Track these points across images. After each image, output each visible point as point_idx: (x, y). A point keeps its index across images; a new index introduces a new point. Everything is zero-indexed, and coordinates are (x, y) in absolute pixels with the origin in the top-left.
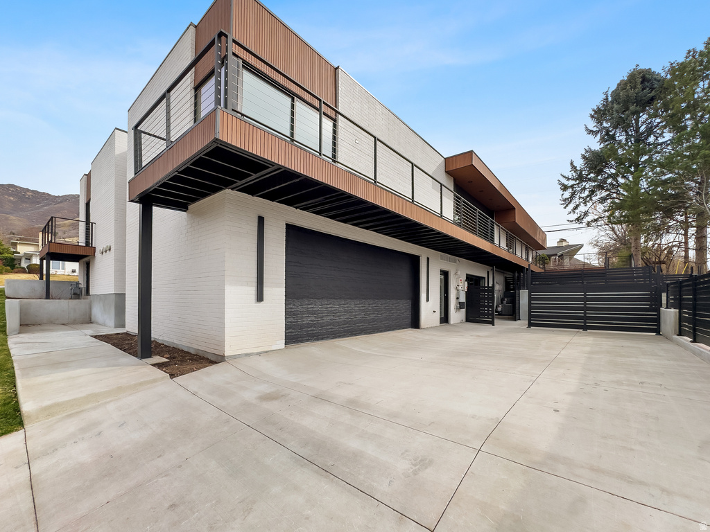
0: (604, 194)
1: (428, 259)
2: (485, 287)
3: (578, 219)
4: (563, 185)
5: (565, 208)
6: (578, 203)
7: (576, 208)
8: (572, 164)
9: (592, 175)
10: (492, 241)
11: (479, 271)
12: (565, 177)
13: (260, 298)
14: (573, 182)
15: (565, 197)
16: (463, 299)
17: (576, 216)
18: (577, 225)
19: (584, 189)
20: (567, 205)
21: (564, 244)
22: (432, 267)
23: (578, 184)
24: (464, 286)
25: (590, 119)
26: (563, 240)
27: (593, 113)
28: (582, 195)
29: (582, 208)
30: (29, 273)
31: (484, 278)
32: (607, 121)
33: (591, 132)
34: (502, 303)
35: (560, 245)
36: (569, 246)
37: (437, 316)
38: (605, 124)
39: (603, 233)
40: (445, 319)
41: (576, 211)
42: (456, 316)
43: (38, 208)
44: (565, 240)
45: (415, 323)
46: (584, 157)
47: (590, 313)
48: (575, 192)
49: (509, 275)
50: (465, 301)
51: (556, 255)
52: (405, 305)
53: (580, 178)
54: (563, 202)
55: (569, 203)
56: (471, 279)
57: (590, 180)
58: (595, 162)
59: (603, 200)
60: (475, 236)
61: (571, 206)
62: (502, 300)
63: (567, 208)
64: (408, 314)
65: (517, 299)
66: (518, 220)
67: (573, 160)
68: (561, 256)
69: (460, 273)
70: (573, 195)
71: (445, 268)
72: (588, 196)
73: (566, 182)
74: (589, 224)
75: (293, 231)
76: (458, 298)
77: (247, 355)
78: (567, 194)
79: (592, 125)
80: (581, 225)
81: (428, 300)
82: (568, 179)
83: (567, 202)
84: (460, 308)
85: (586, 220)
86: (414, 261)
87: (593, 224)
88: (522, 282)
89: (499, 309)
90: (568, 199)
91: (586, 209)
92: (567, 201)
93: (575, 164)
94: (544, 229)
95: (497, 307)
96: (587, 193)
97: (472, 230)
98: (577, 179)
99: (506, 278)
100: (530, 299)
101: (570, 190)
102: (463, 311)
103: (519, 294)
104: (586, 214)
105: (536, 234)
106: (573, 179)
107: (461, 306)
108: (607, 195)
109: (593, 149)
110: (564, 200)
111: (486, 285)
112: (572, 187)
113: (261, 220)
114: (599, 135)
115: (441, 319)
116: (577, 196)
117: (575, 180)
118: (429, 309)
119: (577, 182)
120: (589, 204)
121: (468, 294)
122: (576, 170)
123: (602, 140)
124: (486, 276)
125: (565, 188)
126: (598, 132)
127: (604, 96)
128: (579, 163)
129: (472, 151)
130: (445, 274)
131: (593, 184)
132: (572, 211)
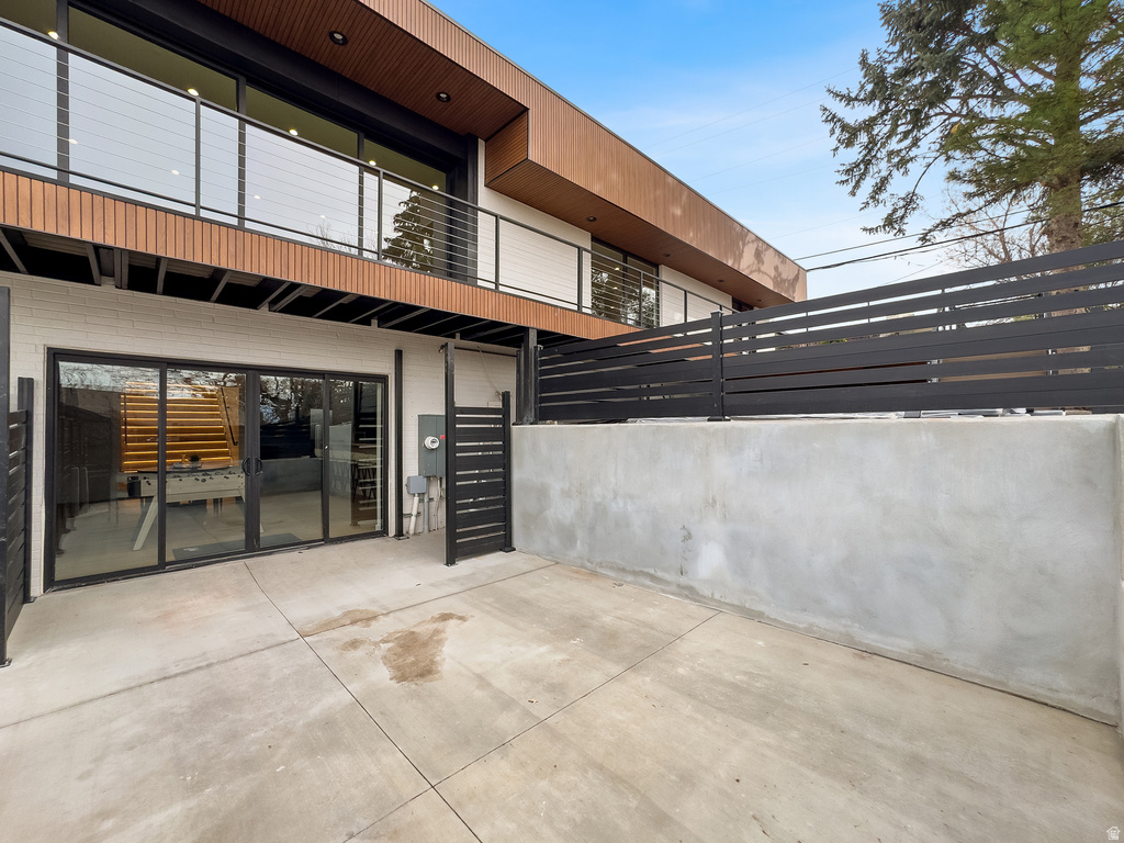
3: (890, 222)
5: (853, 194)
6: (884, 173)
7: (880, 187)
12: (843, 97)
15: (849, 160)
17: (882, 212)
20: (857, 186)
41: (882, 196)
48: (875, 142)
54: (845, 178)
55: (862, 176)
61: (868, 185)
63: (858, 192)
73: (847, 114)
78: (854, 154)
82: (849, 100)
83: (855, 173)
87: (939, 236)
90: (857, 166)
101: (863, 138)
104: (910, 201)
106: (867, 100)
110: (848, 171)
112: (869, 125)
116: (882, 153)
117: (871, 101)
125: (850, 134)
132: (872, 197)
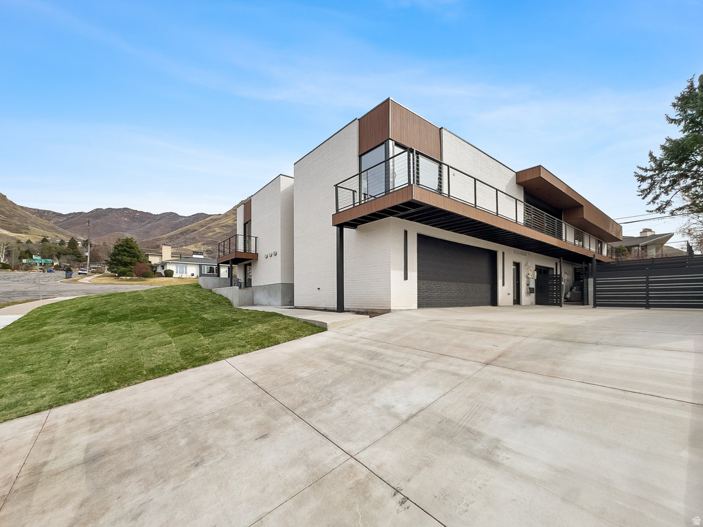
0: (689, 181)
1: (503, 253)
2: (553, 275)
3: (659, 209)
4: (641, 176)
5: (643, 198)
6: (658, 193)
7: (657, 197)
8: (651, 155)
9: (674, 165)
10: (560, 237)
11: (548, 262)
12: (643, 169)
13: (406, 278)
14: (652, 173)
15: (642, 188)
16: (533, 285)
17: (655, 206)
18: (659, 215)
19: (665, 179)
20: (646, 196)
21: (649, 234)
22: (507, 260)
23: (658, 174)
24: (533, 275)
25: (672, 108)
26: (646, 230)
27: (676, 101)
28: (663, 185)
29: (664, 198)
30: (166, 276)
31: (553, 269)
32: (692, 108)
33: (672, 121)
34: (571, 290)
35: (644, 235)
36: (655, 236)
37: (511, 298)
38: (689, 112)
39: (695, 221)
40: (517, 301)
41: (657, 201)
42: (527, 298)
43: (144, 226)
44: (650, 230)
45: (494, 302)
46: (664, 148)
47: (652, 294)
48: (654, 183)
49: (578, 266)
50: (534, 287)
51: (638, 246)
52: (486, 288)
53: (660, 168)
54: (640, 193)
55: (649, 193)
56: (539, 270)
57: (672, 169)
58: (677, 152)
59: (687, 189)
60: (543, 234)
61: (650, 197)
62: (571, 289)
63: (646, 198)
64: (488, 295)
65: (585, 286)
66: (587, 215)
67: (652, 151)
68: (645, 247)
69: (530, 265)
70: (652, 186)
71: (517, 260)
72: (669, 186)
73: (644, 174)
74: (672, 213)
75: (421, 238)
76: (528, 285)
77: (400, 310)
78: (645, 185)
79: (674, 113)
80: (663, 215)
81: (503, 285)
82: (646, 170)
84: (531, 292)
85: (669, 209)
86: (493, 255)
87: (679, 212)
88: (590, 271)
89: (568, 296)
90: (646, 190)
91: (668, 198)
92: (646, 192)
93: (654, 155)
94: (618, 221)
95: (565, 295)
96: (667, 183)
97: (541, 230)
98: (656, 170)
99: (575, 269)
100: (595, 284)
101: (649, 181)
102: (533, 295)
103: (587, 282)
104: (668, 203)
105: (608, 226)
106: (652, 170)
107: (531, 290)
108: (694, 183)
109: (674, 138)
110: (642, 191)
111: (555, 273)
112: (651, 177)
113: (406, 232)
114: (683, 124)
115: (514, 300)
116: (657, 187)
117: (655, 170)
118: (505, 291)
119: (657, 172)
120: (672, 193)
121: (537, 281)
122: (656, 160)
123: (686, 129)
124: (554, 267)
125: (643, 179)
126: (682, 120)
127: (689, 84)
128: (659, 154)
129: (540, 166)
130: (517, 265)
131: (676, 173)
132: (653, 201)
